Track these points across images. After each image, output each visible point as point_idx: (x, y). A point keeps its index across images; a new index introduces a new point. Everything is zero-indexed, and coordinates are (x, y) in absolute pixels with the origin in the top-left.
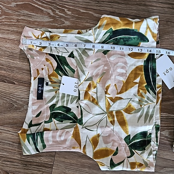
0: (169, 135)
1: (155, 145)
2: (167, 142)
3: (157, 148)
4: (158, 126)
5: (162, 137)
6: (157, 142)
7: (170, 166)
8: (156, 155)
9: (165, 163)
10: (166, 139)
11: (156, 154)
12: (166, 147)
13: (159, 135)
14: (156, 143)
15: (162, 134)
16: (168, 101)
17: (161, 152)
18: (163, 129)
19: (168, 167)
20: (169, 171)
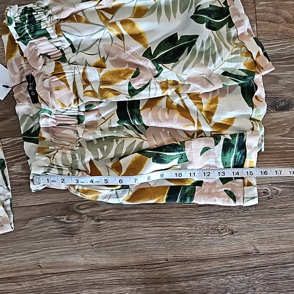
0: (23, 169)
1: (6, 191)
2: (23, 180)
3: (10, 194)
4: (2, 161)
5: (14, 176)
6: (7, 185)
7: (37, 215)
8: (11, 206)
9: (28, 213)
10: (19, 177)
11: (11, 203)
12: (24, 189)
13: (7, 174)
14: (6, 187)
15: (12, 171)
16: (6, 119)
17: (19, 198)
18: (11, 164)
19: (35, 218)
20: (37, 223)
